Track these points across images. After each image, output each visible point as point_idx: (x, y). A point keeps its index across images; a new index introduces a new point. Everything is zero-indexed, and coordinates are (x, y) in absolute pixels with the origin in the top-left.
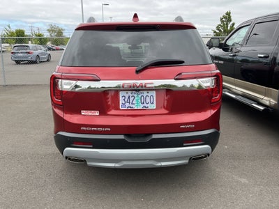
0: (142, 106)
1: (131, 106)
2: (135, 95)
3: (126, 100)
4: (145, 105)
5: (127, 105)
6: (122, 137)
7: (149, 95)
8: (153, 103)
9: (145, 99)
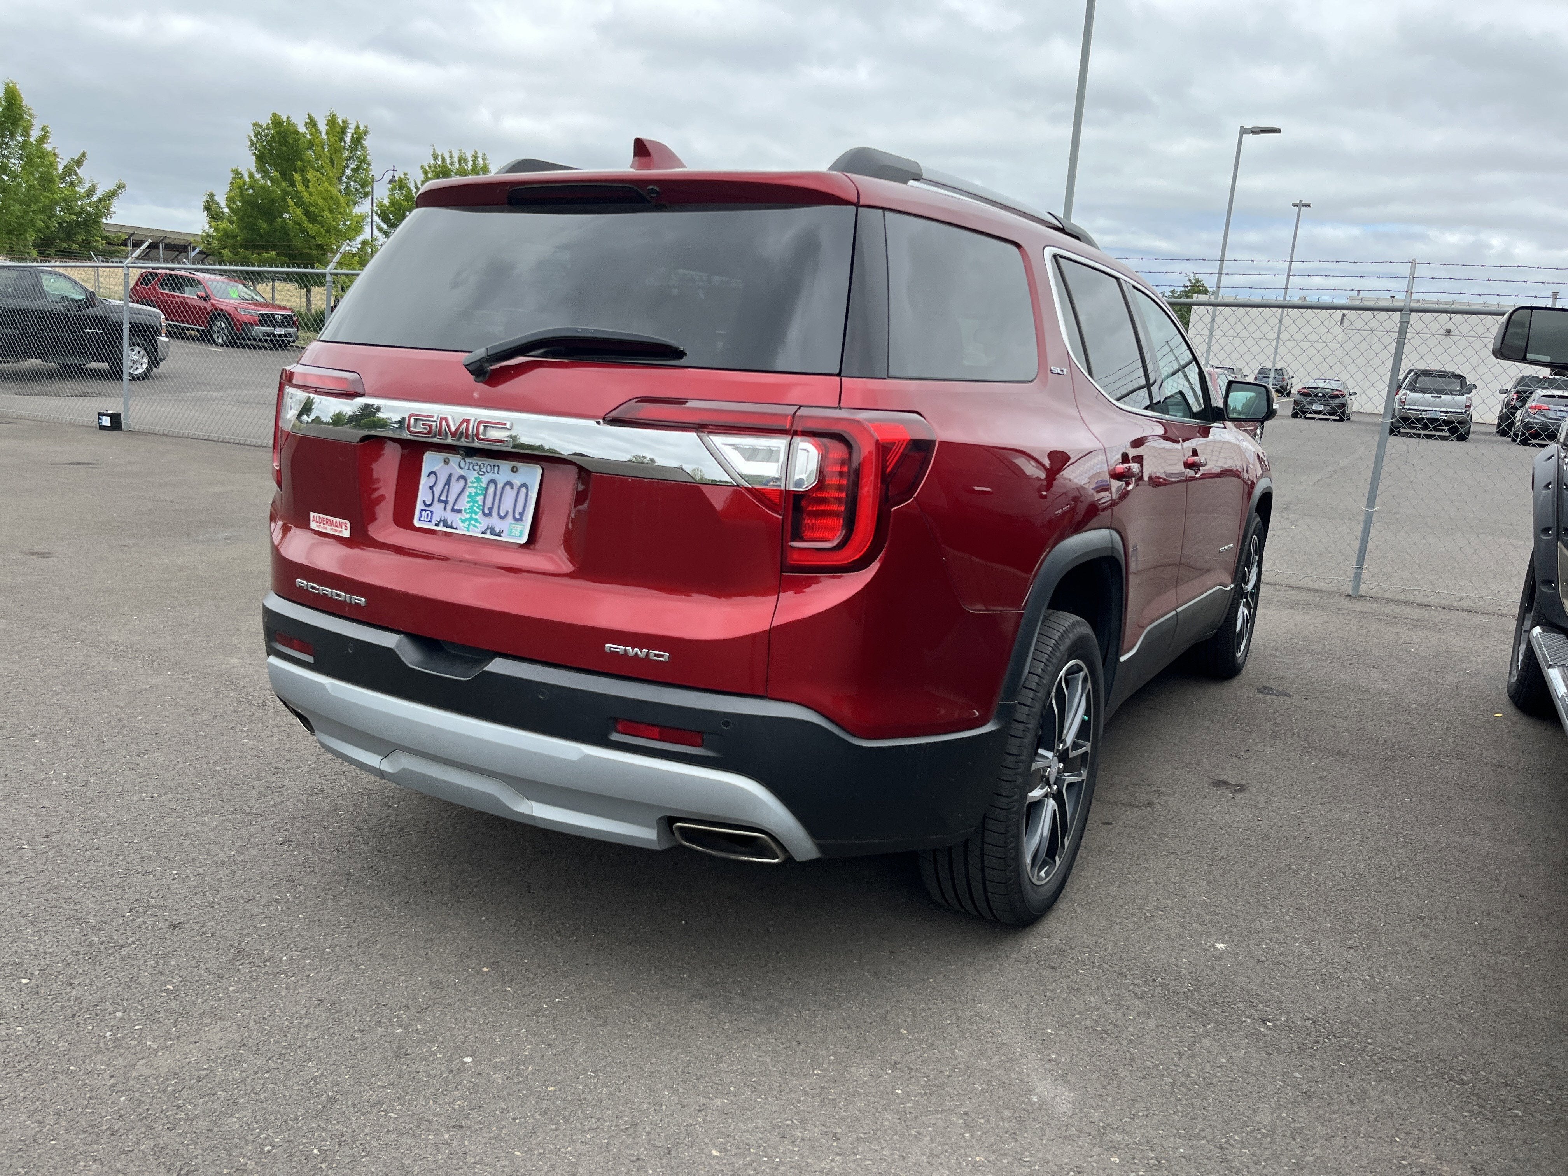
0: (484, 523)
1: (451, 517)
2: (472, 476)
3: (437, 490)
4: (494, 521)
5: (438, 508)
6: (388, 640)
7: (517, 481)
8: (519, 520)
9: (499, 498)
